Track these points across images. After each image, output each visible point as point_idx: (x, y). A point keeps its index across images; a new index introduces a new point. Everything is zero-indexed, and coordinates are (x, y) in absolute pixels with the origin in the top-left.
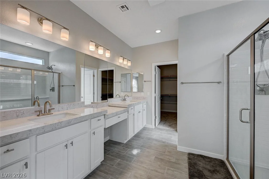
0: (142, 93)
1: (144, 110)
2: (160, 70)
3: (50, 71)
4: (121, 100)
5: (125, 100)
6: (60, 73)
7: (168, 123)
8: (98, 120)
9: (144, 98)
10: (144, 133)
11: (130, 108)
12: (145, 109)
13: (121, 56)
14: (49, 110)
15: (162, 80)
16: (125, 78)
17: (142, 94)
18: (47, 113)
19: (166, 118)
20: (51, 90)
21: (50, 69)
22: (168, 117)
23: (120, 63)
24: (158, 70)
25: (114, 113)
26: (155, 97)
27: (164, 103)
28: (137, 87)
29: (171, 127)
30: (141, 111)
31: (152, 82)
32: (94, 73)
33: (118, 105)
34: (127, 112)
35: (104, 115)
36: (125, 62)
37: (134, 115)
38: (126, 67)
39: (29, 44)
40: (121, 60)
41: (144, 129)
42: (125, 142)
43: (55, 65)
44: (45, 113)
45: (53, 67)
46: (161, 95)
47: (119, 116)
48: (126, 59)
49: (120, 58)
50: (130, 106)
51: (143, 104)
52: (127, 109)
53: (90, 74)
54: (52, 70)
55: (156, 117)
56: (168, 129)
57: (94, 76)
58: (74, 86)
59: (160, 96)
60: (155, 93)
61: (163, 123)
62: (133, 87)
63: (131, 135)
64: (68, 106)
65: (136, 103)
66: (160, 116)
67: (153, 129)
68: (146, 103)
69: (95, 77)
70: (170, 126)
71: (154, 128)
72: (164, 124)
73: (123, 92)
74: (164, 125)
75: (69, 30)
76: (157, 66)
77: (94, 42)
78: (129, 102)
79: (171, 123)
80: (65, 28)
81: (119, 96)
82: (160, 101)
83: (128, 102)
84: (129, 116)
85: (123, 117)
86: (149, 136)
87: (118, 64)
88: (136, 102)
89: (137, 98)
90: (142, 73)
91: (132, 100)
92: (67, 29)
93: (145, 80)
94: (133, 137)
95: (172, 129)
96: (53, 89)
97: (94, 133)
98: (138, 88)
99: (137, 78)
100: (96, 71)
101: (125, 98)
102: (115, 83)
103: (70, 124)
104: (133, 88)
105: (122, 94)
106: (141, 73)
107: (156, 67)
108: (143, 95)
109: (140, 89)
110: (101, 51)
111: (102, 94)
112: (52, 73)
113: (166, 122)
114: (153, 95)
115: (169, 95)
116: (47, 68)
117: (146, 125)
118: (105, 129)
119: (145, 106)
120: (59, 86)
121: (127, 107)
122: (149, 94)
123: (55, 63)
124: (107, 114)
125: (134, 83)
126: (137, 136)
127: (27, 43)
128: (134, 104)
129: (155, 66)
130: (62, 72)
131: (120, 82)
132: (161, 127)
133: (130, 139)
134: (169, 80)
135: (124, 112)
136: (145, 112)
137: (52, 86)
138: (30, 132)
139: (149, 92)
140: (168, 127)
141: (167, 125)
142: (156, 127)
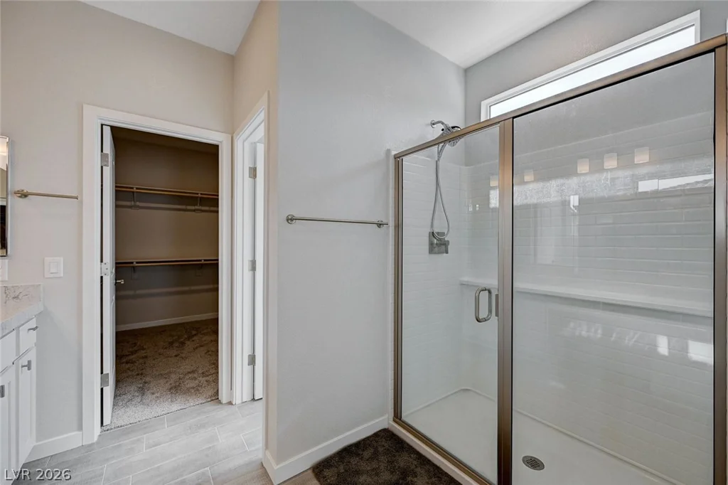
1: (28, 365)
7: (162, 381)
9: (14, 295)
19: (133, 362)
22: (142, 353)
29: (184, 392)
55: (104, 379)
56: (175, 407)
60: (102, 261)
61: (133, 388)
66: (114, 367)
70: (176, 389)
71: (95, 439)
72: (142, 391)
74: (148, 397)
79: (173, 376)
82: (114, 297)
93: (15, 186)
107: (108, 130)
108: (6, 278)
113: (148, 379)
129: (102, 125)
132: (137, 412)
134: (133, 203)
139: (62, 259)
140: (172, 401)
141: (159, 393)
142: (108, 427)
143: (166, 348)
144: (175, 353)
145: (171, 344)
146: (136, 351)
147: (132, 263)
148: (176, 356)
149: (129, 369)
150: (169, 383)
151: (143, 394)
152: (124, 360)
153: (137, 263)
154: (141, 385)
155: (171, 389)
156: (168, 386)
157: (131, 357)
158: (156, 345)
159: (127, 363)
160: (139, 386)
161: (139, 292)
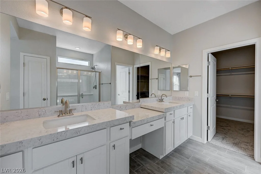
0: (186, 92)
1: (190, 116)
2: (216, 59)
3: (94, 70)
4: (157, 100)
5: (161, 100)
6: (100, 72)
7: (232, 140)
8: (121, 129)
9: (189, 99)
10: (189, 148)
11: (168, 114)
12: (191, 114)
13: (157, 46)
14: (70, 110)
15: (218, 75)
16: (164, 75)
17: (186, 94)
18: (67, 113)
19: (224, 129)
20: (94, 88)
21: (93, 69)
22: (229, 128)
23: (156, 55)
24: (212, 59)
25: (144, 120)
26: (208, 98)
27: (221, 107)
28: (178, 84)
29: (239, 147)
30: (185, 117)
31: (202, 77)
32: (129, 70)
33: (152, 107)
34: (164, 119)
35: (130, 122)
36: (163, 53)
37: (174, 122)
38: (164, 60)
39: (77, 49)
40: (156, 51)
41: (189, 141)
42: (161, 157)
43: (97, 66)
44: (66, 113)
45: (96, 67)
46: (217, 95)
47: (151, 123)
48: (163, 48)
49: (156, 47)
50: (168, 109)
51: (188, 107)
52: (163, 114)
53: (126, 72)
54: (95, 70)
55: (208, 128)
56: (232, 149)
57: (129, 73)
58: (110, 84)
59: (215, 96)
60: (208, 93)
61: (221, 136)
62: (174, 84)
63: (169, 149)
64: (92, 106)
65: (177, 107)
66: (215, 126)
67: (203, 144)
68: (192, 106)
69: (130, 75)
70: (236, 144)
71: (205, 143)
72: (223, 139)
73: (160, 91)
74: (224, 141)
75: (91, 18)
76: (211, 53)
77: (122, 30)
78: (168, 104)
79: (237, 140)
80: (87, 16)
81: (155, 95)
82: (215, 105)
83: (166, 104)
84: (167, 123)
85: (157, 125)
86: (197, 156)
87: (153, 56)
88: (177, 105)
89: (179, 99)
90: (187, 67)
91: (171, 101)
92: (89, 17)
93: (190, 75)
94: (172, 151)
95: (240, 152)
96: (95, 87)
97: (114, 146)
98: (180, 86)
99: (178, 74)
100: (131, 67)
101: (163, 98)
102: (151, 81)
103: (79, 134)
104: (174, 86)
105: (159, 93)
106: (184, 66)
107: (210, 55)
108: (188, 95)
109: (183, 87)
110: (130, 41)
111: (137, 92)
112: (95, 73)
113: (227, 136)
114: (205, 95)
115: (230, 96)
116: (91, 68)
117: (192, 136)
118: (131, 140)
119: (191, 110)
120: (100, 84)
121: (164, 111)
122: (197, 94)
123: (98, 64)
124: (134, 121)
125: (176, 80)
126: (178, 151)
127: (76, 48)
128: (174, 107)
129: (208, 54)
130: (101, 71)
131: (157, 79)
132: (218, 143)
133: (168, 154)
134: (230, 73)
135: (159, 118)
136: (191, 119)
137: (95, 84)
138: (21, 143)
139: (198, 92)
140: (232, 147)
141: (229, 142)
142: (209, 142)
143: (239, 130)
144: (243, 133)
145: (243, 129)
146: (227, 127)
147: (229, 95)
148: (242, 134)
149: (222, 131)
150: (234, 141)
151: (223, 140)
152: (222, 128)
153: (231, 95)
154: (224, 137)
155: (234, 143)
156: (233, 142)
157: (225, 128)
158: (236, 127)
159: (222, 129)
160: (223, 137)
161: (233, 106)
